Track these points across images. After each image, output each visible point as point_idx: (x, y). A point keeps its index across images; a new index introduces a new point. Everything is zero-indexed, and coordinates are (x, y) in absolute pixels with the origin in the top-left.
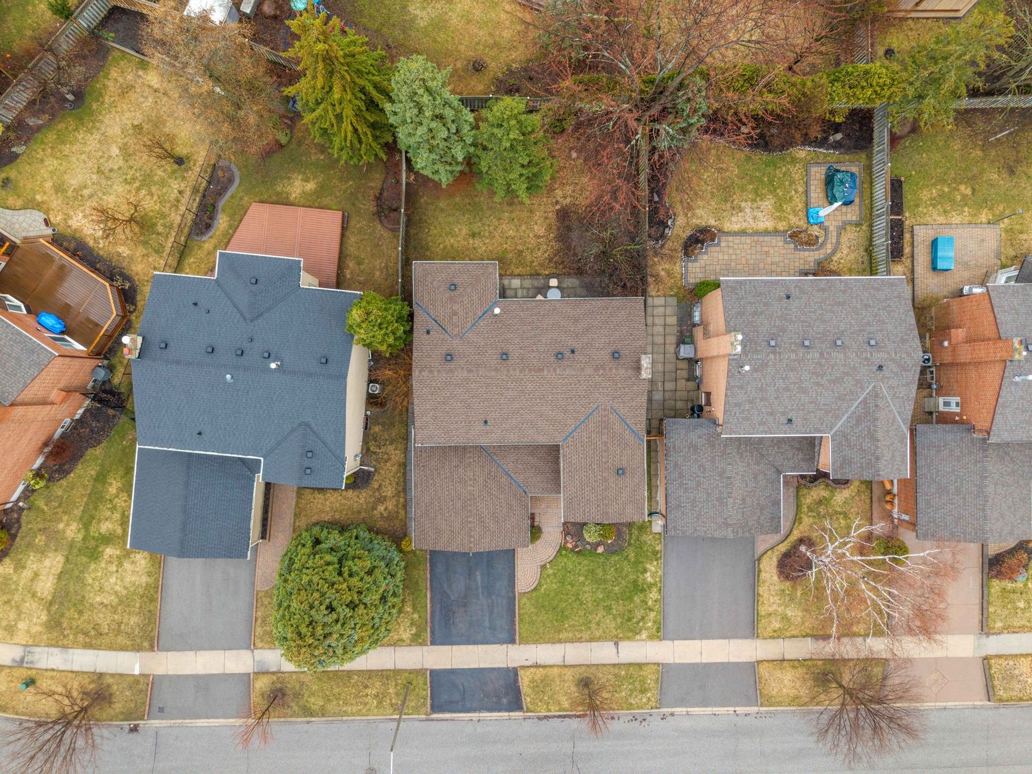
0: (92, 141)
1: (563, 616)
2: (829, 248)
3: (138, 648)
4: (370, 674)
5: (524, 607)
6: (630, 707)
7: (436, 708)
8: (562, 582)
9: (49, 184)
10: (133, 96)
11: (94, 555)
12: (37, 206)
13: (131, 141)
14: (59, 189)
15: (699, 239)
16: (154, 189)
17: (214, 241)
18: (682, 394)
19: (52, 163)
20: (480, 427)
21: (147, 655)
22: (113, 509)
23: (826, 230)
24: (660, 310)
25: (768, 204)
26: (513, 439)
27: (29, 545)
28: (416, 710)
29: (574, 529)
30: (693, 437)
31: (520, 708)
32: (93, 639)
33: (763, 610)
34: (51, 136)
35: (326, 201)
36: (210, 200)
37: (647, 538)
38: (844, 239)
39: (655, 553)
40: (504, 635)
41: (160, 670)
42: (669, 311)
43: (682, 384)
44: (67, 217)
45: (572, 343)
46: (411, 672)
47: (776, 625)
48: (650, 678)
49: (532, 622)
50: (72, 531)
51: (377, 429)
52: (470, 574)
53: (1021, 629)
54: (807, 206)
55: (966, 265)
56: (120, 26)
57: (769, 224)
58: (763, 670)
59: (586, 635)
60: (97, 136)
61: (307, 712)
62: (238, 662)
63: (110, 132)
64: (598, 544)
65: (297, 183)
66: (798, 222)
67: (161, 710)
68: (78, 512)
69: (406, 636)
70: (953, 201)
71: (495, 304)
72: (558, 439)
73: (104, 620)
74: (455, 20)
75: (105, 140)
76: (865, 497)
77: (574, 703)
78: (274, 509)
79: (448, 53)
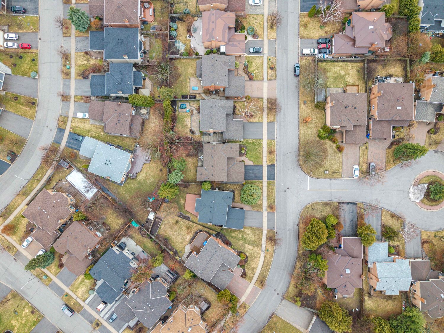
0: (173, 237)
1: (258, 157)
2: (194, 108)
3: (262, 231)
4: (268, 191)
5: (256, 164)
6: (275, 145)
7: (274, 179)
8: (252, 157)
9: (181, 245)
10: (165, 230)
11: (245, 239)
12: (185, 247)
13: (173, 230)
14: (182, 243)
15: (192, 132)
16: (182, 226)
17: (191, 216)
18: (219, 135)
19: (177, 244)
20: (224, 170)
22: (237, 235)
23: (190, 109)
24: (204, 139)
25: (186, 119)
26: (226, 165)
27: (244, 250)
28: (274, 183)
29: (241, 154)
30: (226, 135)
31: (274, 165)
32: (260, 239)
33: (258, 121)
34: (173, 244)
35: (184, 197)
36: (184, 217)
37: (244, 142)
38: (192, 105)
39: (247, 140)
40: (261, 167)
41: (266, 228)
42: (204, 137)
43: (217, 135)
44: (187, 241)
45: (210, 156)
46: (267, 184)
47: (261, 119)
48: (269, 141)
50: (241, 242)
51: (224, 189)
52: (250, 173)
53: (263, 74)
54: (186, 112)
55: (197, 84)
56: (153, 232)
57: (189, 119)
58: (269, 121)
59: (261, 153)
61: (274, 202)
62: (265, 214)
63: (172, 234)
64: (245, 150)
65: (181, 202)
66: (189, 114)
67: (273, 228)
68: (238, 241)
69: (261, 184)
70: (186, 86)
71: (204, 167)
72: (226, 158)
73: (257, 237)
74: (153, 174)
76: (238, 102)
77: (274, 155)
78: (238, 207)
79: (159, 175)
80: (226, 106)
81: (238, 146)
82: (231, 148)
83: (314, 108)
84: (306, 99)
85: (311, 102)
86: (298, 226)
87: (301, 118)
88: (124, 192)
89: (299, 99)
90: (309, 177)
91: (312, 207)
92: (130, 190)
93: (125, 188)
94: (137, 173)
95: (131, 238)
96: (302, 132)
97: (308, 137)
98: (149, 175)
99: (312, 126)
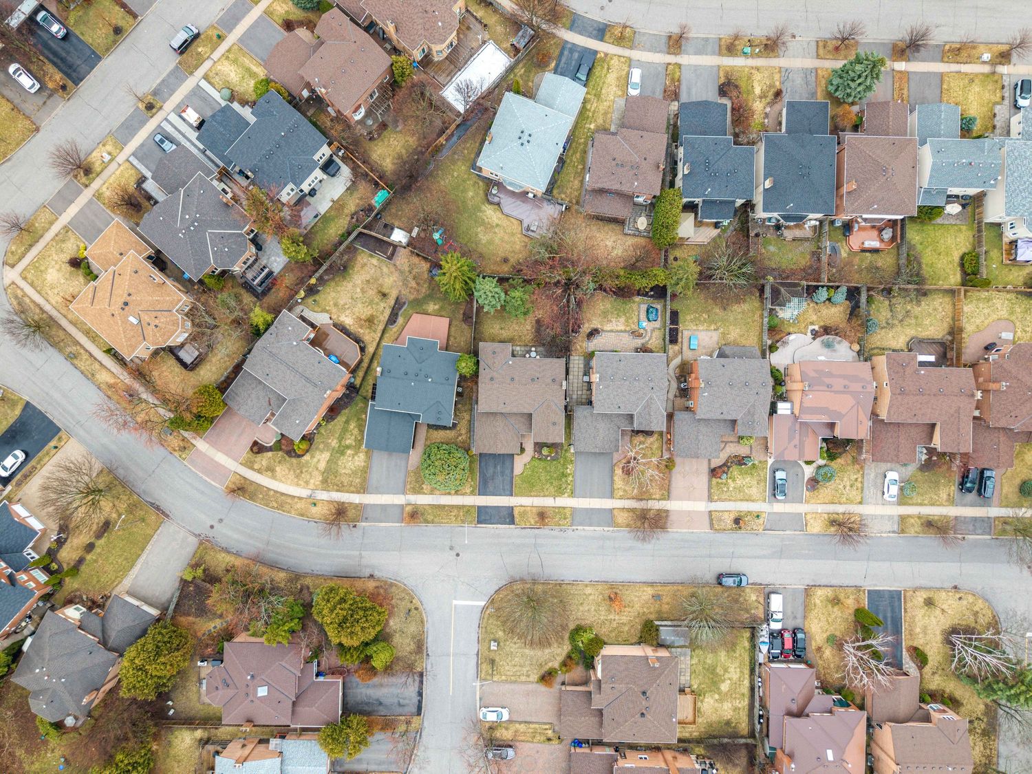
0: (350, 285)
1: (533, 486)
2: (647, 338)
3: (358, 492)
4: (452, 507)
5: (517, 481)
6: (560, 525)
7: (479, 522)
8: (533, 471)
9: (331, 303)
10: (366, 268)
11: (343, 453)
12: (327, 311)
13: (365, 286)
14: (336, 305)
15: (593, 333)
16: (374, 306)
17: (397, 328)
18: (584, 397)
19: (333, 294)
20: (503, 406)
21: (362, 496)
22: (352, 435)
23: (646, 331)
24: (576, 362)
25: (622, 319)
26: (515, 410)
27: (316, 448)
28: (471, 522)
29: (539, 446)
30: (585, 413)
31: (514, 523)
32: (340, 488)
33: (615, 487)
34: (333, 284)
35: (443, 313)
36: (395, 312)
37: (568, 455)
38: (654, 334)
39: (571, 461)
40: (508, 493)
41: (366, 502)
42: (581, 362)
43: (584, 392)
44: (339, 316)
45: (538, 375)
46: (469, 506)
47: (621, 493)
48: (568, 513)
49: (520, 488)
50: (334, 443)
51: (460, 406)
52: (495, 467)
53: (725, 500)
54: (639, 321)
55: (704, 347)
56: (362, 240)
57: (623, 328)
58: (616, 512)
59: (542, 494)
60: (351, 284)
61: (426, 521)
62: (399, 500)
63: (357, 282)
64: (548, 456)
65: (431, 306)
66: (635, 327)
67: (366, 518)
68: (337, 436)
69: (468, 491)
70: (700, 320)
71: (510, 360)
72: (532, 411)
73: (346, 480)
74: (497, 240)
75: (355, 286)
76: (660, 441)
77: (536, 522)
78: (417, 437)
79: (494, 255)
80: (652, 414)
81: (557, 440)
82: (554, 424)
83: (644, 618)
84: (665, 600)
85: (659, 612)
86: (369, 578)
87: (620, 588)
88: (455, 174)
89: (665, 584)
90: (483, 603)
91: (413, 610)
92: (461, 188)
93: (466, 176)
94: (498, 204)
95: (348, 189)
96: (588, 590)
97: (577, 602)
98: (495, 233)
99: (603, 613)
